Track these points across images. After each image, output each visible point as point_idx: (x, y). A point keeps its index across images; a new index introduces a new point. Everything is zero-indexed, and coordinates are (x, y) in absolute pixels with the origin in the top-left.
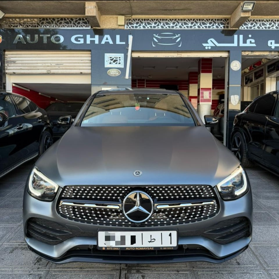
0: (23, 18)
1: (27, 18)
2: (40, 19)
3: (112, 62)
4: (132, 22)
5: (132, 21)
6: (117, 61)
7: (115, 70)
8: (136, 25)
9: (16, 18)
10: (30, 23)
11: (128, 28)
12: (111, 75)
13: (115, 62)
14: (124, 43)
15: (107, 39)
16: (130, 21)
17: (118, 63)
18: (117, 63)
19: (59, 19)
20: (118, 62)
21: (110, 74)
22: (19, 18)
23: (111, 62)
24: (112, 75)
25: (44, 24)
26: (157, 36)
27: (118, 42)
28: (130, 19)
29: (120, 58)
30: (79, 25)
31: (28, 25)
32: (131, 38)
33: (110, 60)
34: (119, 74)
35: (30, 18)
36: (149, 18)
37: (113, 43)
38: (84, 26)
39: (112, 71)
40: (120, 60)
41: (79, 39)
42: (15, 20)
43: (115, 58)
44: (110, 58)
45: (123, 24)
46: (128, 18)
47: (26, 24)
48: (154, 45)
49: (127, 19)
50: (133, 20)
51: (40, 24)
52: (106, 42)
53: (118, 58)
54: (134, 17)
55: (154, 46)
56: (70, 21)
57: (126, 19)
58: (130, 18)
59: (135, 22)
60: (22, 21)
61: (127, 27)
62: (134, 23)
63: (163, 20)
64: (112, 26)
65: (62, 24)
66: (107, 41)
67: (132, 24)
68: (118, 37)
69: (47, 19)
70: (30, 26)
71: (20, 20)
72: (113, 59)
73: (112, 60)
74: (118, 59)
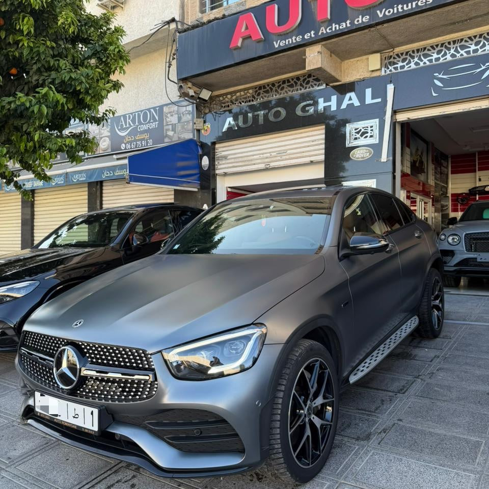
0: (235, 92)
1: (240, 91)
2: (256, 88)
3: (358, 136)
4: (395, 61)
5: (394, 58)
6: (367, 133)
7: (363, 149)
8: (402, 64)
9: (226, 94)
10: (244, 98)
11: (388, 72)
12: (357, 158)
13: (364, 136)
14: (379, 100)
15: (350, 99)
16: (392, 60)
17: (369, 137)
18: (366, 137)
19: (281, 83)
20: (369, 135)
21: (355, 157)
22: (231, 93)
23: (356, 137)
24: (359, 158)
25: (261, 95)
26: (441, 76)
27: (369, 100)
28: (391, 57)
29: (372, 127)
30: (308, 86)
31: (241, 101)
32: (390, 88)
33: (355, 133)
34: (369, 155)
35: (244, 90)
36: (425, 47)
37: (360, 103)
38: (316, 85)
39: (359, 152)
40: (372, 130)
41: (307, 108)
42: (226, 97)
43: (363, 128)
44: (356, 129)
45: (379, 67)
46: (387, 55)
47: (239, 100)
48: (435, 93)
49: (385, 58)
50: (396, 57)
51: (256, 96)
52: (348, 104)
53: (369, 127)
54: (398, 50)
55: (434, 95)
56: (295, 82)
57: (384, 56)
58: (392, 54)
59: (401, 59)
60: (234, 97)
61: (385, 71)
62: (399, 61)
63: (454, 42)
64: (360, 76)
65: (285, 89)
66: (351, 102)
67: (394, 63)
68: (369, 92)
69: (264, 87)
70: (243, 102)
71: (232, 96)
72: (361, 130)
73: (358, 133)
74: (369, 129)
